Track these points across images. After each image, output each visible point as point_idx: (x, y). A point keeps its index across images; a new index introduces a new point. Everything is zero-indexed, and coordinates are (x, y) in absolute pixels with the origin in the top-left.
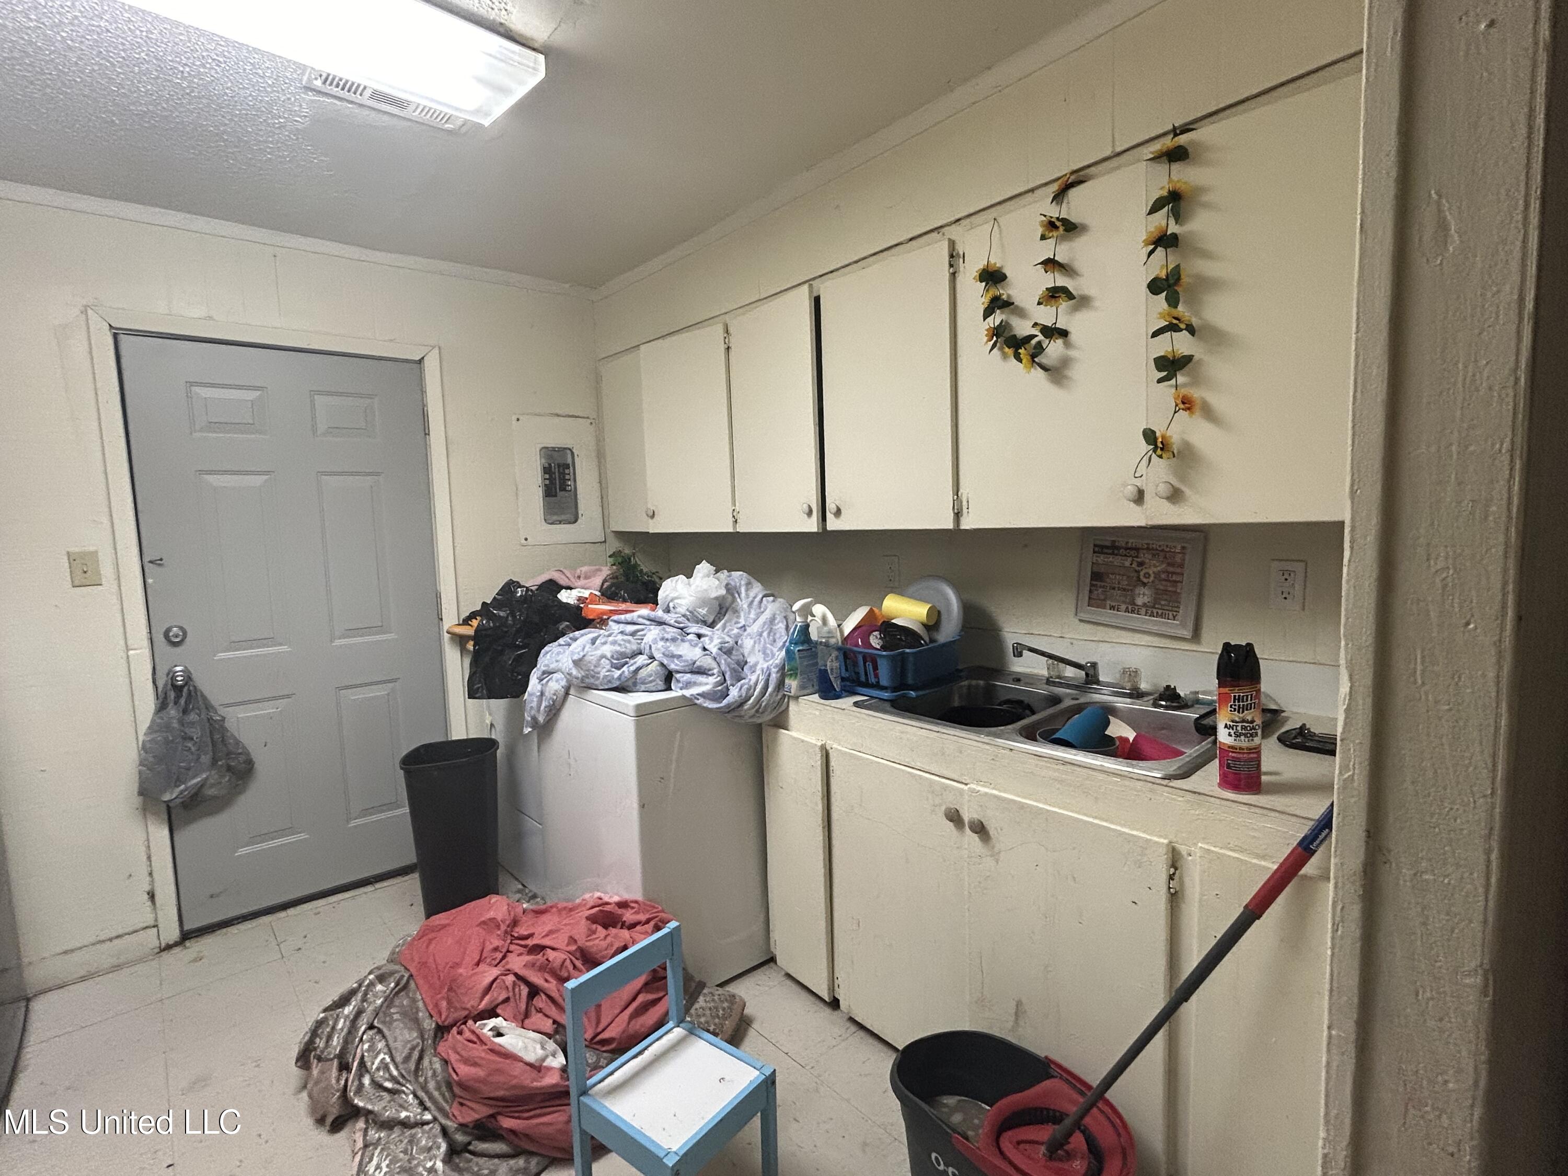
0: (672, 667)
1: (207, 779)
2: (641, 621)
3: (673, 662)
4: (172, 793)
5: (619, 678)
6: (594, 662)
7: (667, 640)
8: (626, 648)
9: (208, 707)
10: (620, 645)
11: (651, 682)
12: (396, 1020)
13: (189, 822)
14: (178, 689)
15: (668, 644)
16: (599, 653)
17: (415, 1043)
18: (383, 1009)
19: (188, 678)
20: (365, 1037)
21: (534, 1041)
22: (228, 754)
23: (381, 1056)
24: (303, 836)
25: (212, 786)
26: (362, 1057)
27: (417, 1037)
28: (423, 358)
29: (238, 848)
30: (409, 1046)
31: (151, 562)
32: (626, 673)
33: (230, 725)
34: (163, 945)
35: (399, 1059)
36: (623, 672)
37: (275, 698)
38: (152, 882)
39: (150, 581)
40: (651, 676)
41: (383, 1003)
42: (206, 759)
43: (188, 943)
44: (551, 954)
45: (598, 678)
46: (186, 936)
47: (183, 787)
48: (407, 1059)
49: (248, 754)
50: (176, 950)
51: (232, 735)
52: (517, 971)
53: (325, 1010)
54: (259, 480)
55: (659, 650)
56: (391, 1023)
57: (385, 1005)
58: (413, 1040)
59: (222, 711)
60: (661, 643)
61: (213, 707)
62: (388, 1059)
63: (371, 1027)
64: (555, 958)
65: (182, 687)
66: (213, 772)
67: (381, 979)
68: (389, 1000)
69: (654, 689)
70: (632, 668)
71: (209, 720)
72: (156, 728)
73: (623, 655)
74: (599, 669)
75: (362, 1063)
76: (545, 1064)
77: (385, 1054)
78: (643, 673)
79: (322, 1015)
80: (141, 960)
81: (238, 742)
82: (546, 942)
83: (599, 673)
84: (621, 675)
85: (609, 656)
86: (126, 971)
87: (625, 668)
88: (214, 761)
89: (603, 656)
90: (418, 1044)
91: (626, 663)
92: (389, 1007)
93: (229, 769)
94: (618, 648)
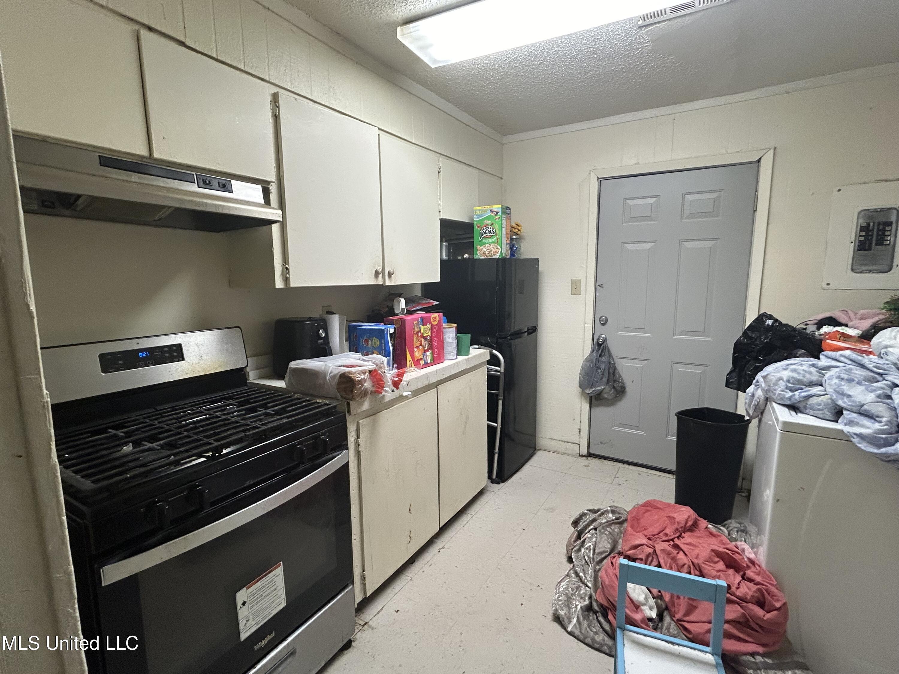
0: (840, 403)
1: (604, 388)
2: (842, 359)
3: (842, 399)
4: (590, 390)
5: (790, 398)
6: (774, 381)
7: (843, 379)
8: (804, 376)
9: (610, 356)
10: (798, 373)
11: (819, 410)
12: (606, 534)
13: (598, 406)
14: (599, 345)
15: (843, 383)
16: (778, 375)
17: (607, 550)
18: (604, 525)
19: (605, 340)
20: (591, 531)
21: (643, 591)
22: (614, 381)
23: (590, 544)
24: (642, 433)
25: (606, 393)
26: (586, 539)
27: (609, 548)
28: (760, 159)
29: (614, 426)
30: (604, 549)
31: (598, 286)
32: (797, 397)
33: (619, 367)
34: (581, 454)
35: (597, 551)
36: (794, 394)
37: (641, 360)
38: (580, 426)
39: (597, 294)
40: (820, 405)
41: (605, 523)
42: (605, 380)
43: (589, 458)
44: (681, 555)
45: (775, 394)
46: (590, 455)
47: (594, 389)
48: (601, 553)
49: (623, 383)
50: (584, 458)
51: (619, 372)
52: (656, 549)
53: (589, 510)
54: (649, 246)
55: (831, 385)
56: (603, 533)
57: (606, 524)
58: (607, 548)
59: (617, 361)
60: (836, 381)
61: (612, 357)
62: (592, 548)
63: (595, 529)
64: (681, 559)
65: (601, 344)
66: (607, 387)
67: (613, 512)
68: (610, 523)
69: (821, 416)
70: (804, 394)
71: (609, 362)
72: (588, 360)
73: (799, 382)
74: (777, 387)
75: (584, 541)
76: (642, 607)
77: (592, 544)
78: (813, 401)
79: (586, 511)
80: (572, 455)
81: (620, 376)
82: (683, 546)
83: (775, 390)
84: (791, 397)
85: (785, 379)
86: (566, 457)
87: (797, 393)
88: (608, 382)
89: (781, 379)
90: (607, 551)
91: (802, 389)
92: (607, 526)
93: (614, 387)
94: (795, 375)
